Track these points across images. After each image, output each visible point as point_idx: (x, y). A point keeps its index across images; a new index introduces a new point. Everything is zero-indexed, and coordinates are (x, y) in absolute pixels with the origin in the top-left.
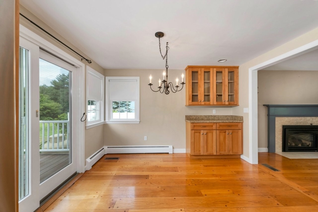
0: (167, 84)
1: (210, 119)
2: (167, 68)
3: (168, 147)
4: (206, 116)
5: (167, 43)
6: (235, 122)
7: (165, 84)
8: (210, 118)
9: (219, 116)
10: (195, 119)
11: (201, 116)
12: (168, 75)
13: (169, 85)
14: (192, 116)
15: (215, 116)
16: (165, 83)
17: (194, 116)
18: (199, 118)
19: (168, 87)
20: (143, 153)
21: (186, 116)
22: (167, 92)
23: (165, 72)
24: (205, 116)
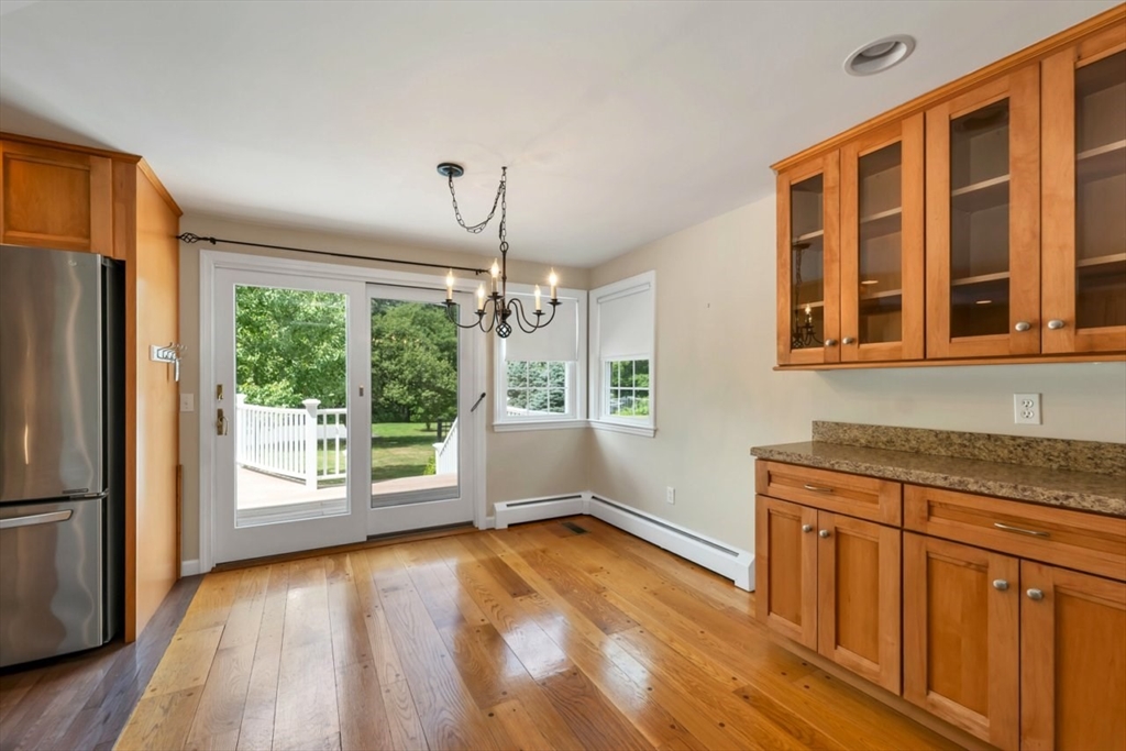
0: (504, 304)
1: (976, 460)
2: (504, 252)
3: (736, 554)
4: (944, 438)
5: (504, 168)
6: (1087, 504)
7: (496, 303)
8: (983, 455)
9: (1068, 442)
10: (867, 447)
11: (907, 431)
12: (507, 275)
13: (512, 307)
14: (851, 426)
15: (1030, 443)
16: (498, 300)
17: (863, 427)
18: (890, 442)
19: (505, 314)
20: (659, 547)
21: (816, 423)
22: (504, 330)
23: (498, 262)
24: (937, 434)
